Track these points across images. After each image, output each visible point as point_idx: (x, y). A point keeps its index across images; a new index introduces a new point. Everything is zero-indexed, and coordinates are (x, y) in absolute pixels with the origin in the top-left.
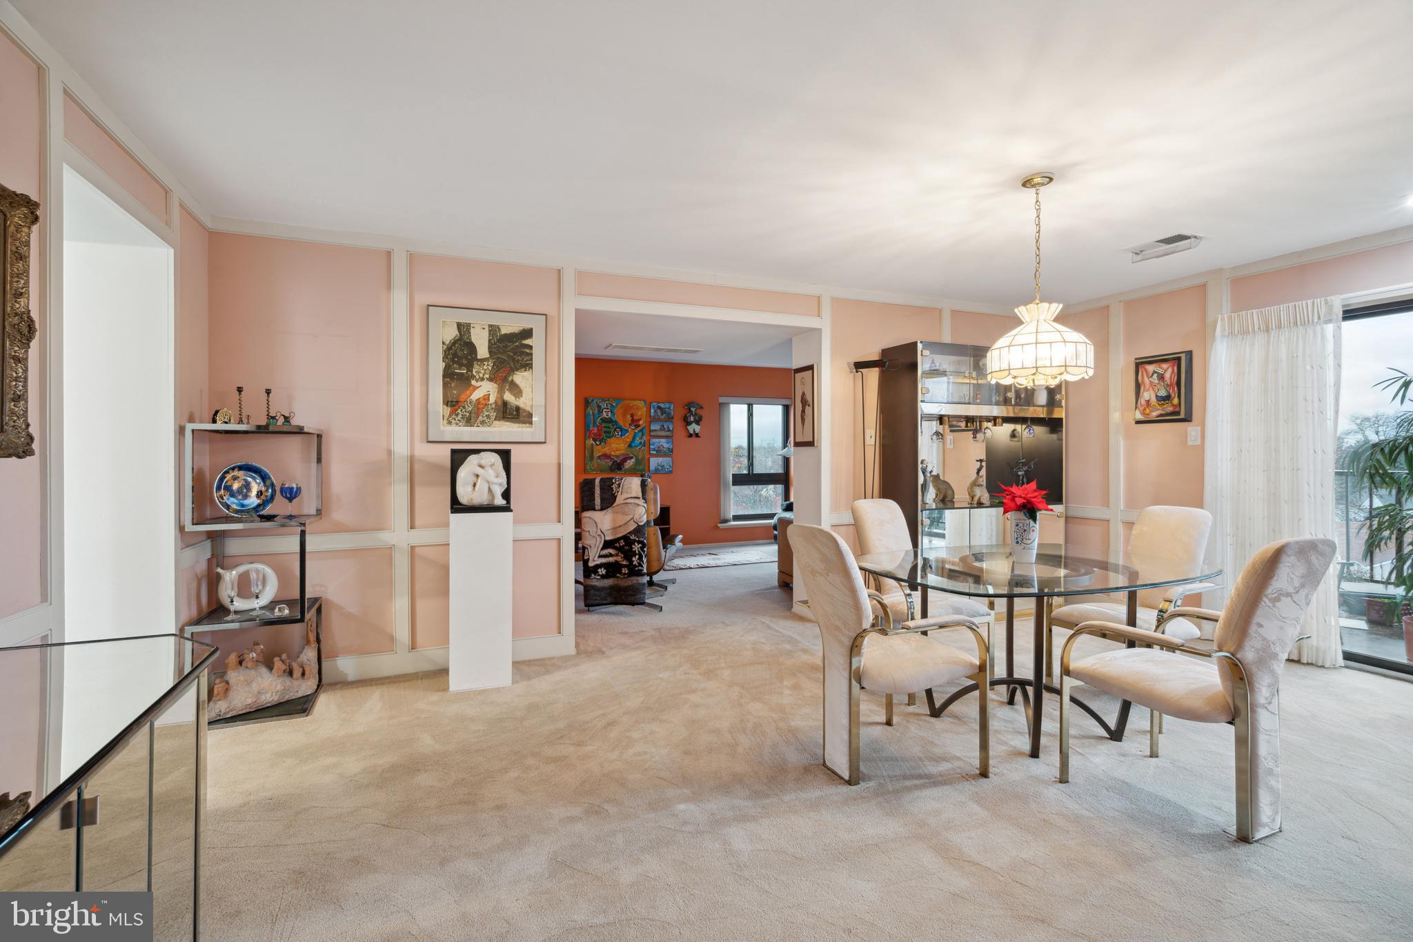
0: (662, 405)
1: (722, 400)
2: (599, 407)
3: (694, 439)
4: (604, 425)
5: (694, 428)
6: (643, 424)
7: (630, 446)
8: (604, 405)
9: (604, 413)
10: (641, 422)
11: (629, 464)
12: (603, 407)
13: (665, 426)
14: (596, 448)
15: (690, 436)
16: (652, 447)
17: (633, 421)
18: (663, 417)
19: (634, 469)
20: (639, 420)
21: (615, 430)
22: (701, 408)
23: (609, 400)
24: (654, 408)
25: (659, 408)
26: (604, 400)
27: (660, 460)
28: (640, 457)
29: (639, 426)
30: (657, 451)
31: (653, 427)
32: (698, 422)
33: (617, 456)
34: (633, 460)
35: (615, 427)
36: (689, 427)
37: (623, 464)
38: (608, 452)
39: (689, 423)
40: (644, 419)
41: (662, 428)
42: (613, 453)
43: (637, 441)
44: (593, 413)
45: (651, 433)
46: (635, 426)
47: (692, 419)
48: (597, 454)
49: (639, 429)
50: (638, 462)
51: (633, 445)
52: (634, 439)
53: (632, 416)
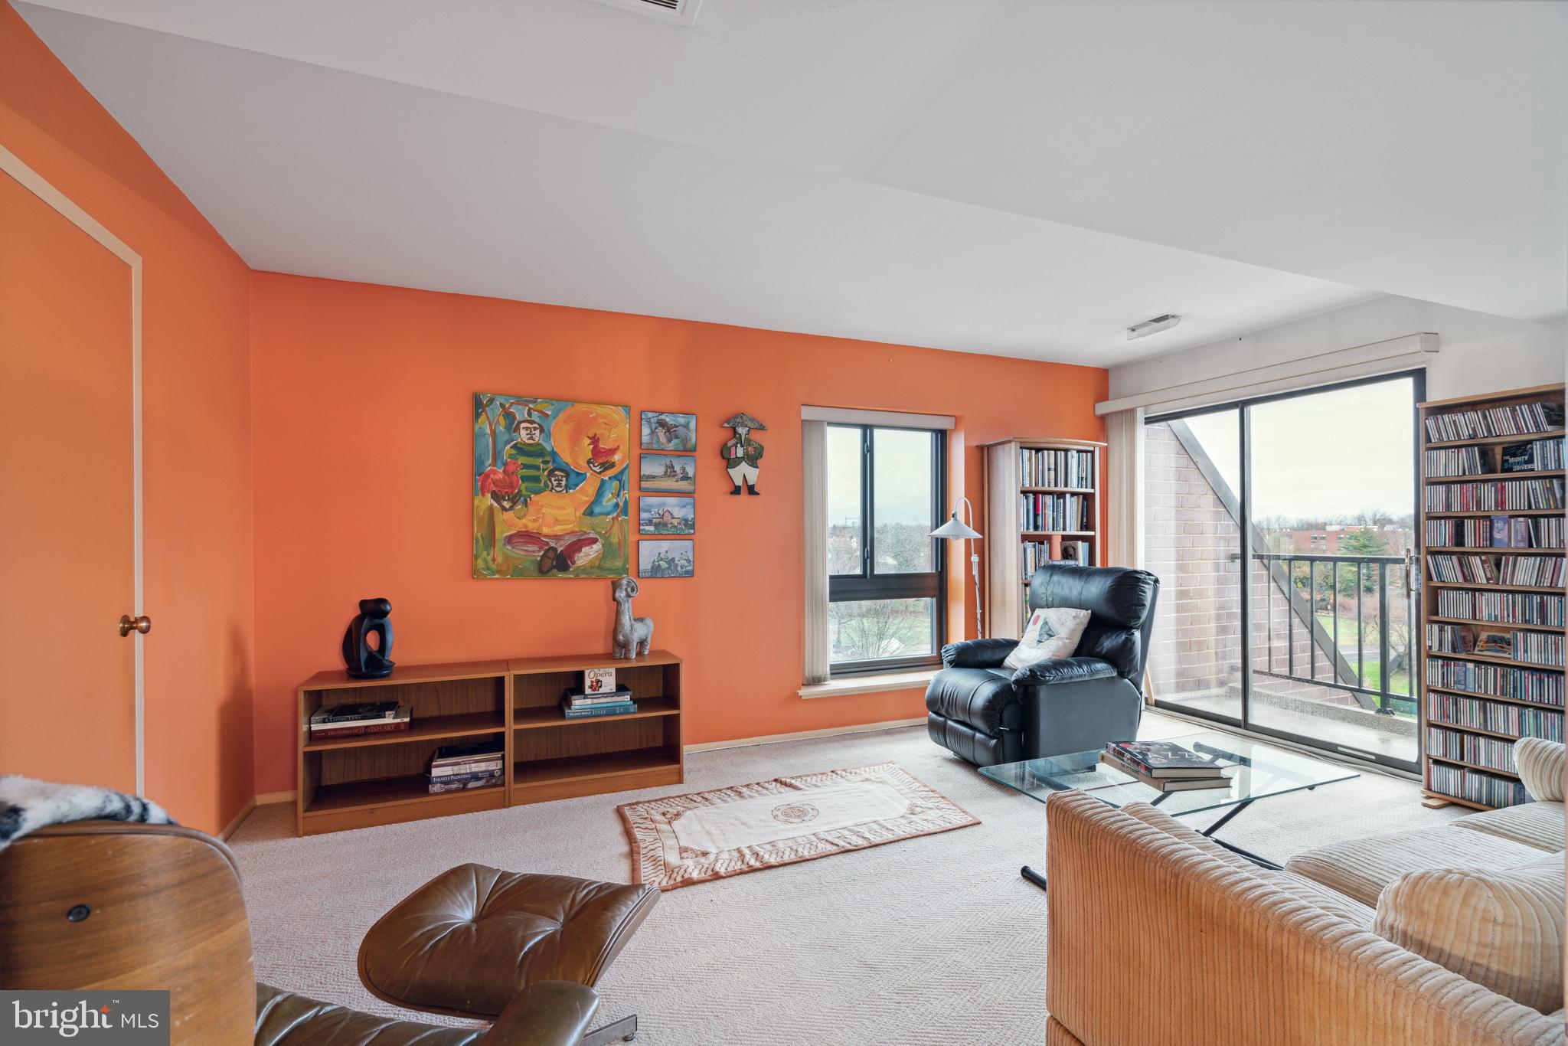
0: (668, 419)
1: (807, 413)
2: (509, 416)
3: (744, 497)
4: (522, 460)
5: (743, 472)
6: (622, 461)
7: (589, 513)
8: (520, 413)
9: (523, 433)
10: (617, 457)
11: (587, 555)
12: (518, 418)
13: (677, 468)
14: (501, 517)
15: (737, 491)
16: (644, 515)
17: (596, 452)
18: (671, 446)
19: (599, 568)
20: (612, 452)
21: (551, 473)
22: (762, 428)
23: (534, 402)
24: (650, 423)
25: (662, 424)
26: (521, 401)
27: (665, 546)
28: (614, 540)
29: (613, 465)
30: (657, 525)
31: (647, 469)
32: (753, 460)
33: (558, 538)
34: (597, 547)
35: (551, 466)
36: (731, 471)
37: (571, 558)
38: (532, 527)
39: (731, 462)
40: (624, 449)
41: (670, 472)
42: (545, 530)
43: (608, 500)
44: (493, 433)
45: (644, 484)
46: (602, 465)
47: (740, 452)
48: (503, 534)
49: (612, 472)
50: (609, 551)
51: (597, 510)
52: (599, 494)
53: (595, 440)
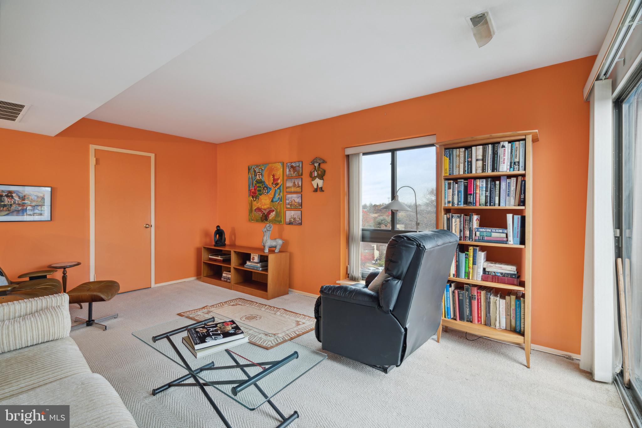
0: (293, 164)
1: (349, 151)
2: (255, 171)
4: (258, 185)
5: (318, 182)
6: (280, 182)
7: (272, 201)
8: (257, 170)
9: (258, 176)
10: (279, 181)
12: (257, 172)
13: (296, 183)
15: (316, 190)
16: (287, 201)
17: (274, 180)
18: (294, 175)
19: (275, 220)
20: (278, 179)
21: (264, 189)
22: (324, 162)
23: (260, 166)
24: (289, 167)
25: (292, 167)
26: (257, 166)
27: (293, 213)
28: (278, 211)
29: (278, 184)
30: (291, 205)
32: (321, 177)
33: (265, 210)
34: (274, 213)
35: (264, 186)
36: (313, 182)
37: (268, 216)
38: (260, 206)
39: (313, 178)
40: (281, 178)
41: (294, 185)
42: (263, 207)
43: (277, 197)
44: (252, 177)
45: (288, 190)
46: (275, 184)
47: (316, 174)
48: (254, 208)
49: (278, 186)
50: (278, 215)
51: (274, 200)
52: (275, 195)
53: (274, 176)
